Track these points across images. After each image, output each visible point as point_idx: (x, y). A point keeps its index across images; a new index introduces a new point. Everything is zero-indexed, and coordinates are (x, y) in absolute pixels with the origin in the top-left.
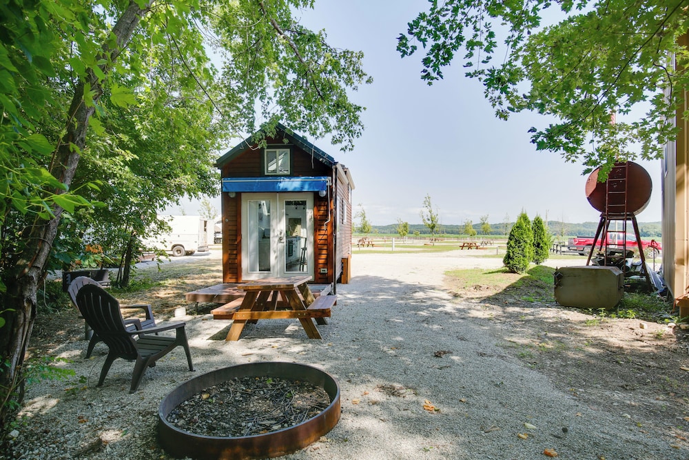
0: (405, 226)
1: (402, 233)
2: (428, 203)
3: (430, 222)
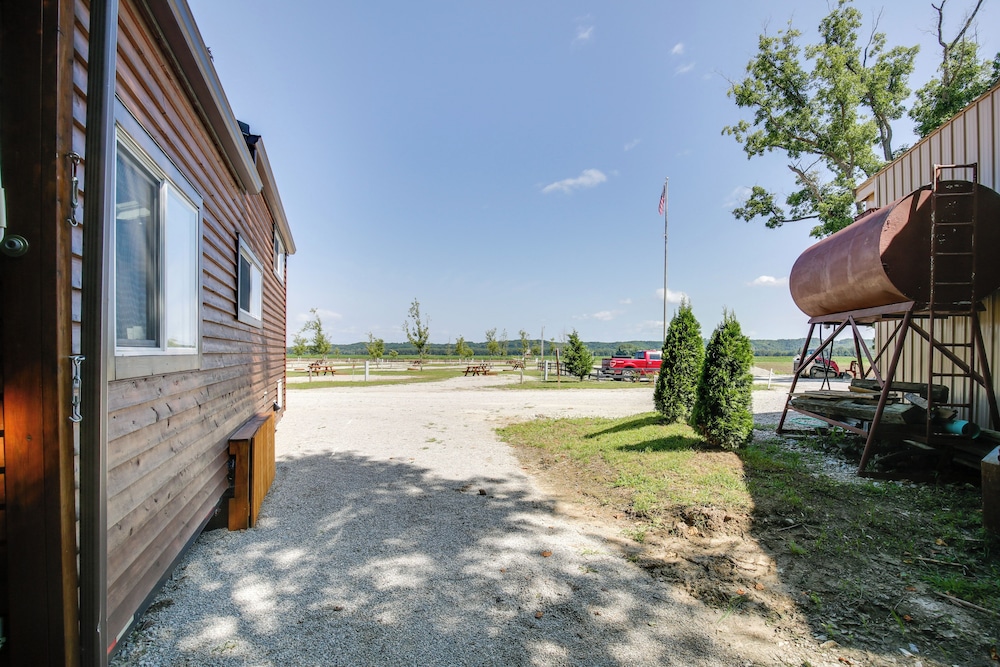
0: (380, 345)
1: (375, 354)
2: (415, 311)
3: (417, 339)
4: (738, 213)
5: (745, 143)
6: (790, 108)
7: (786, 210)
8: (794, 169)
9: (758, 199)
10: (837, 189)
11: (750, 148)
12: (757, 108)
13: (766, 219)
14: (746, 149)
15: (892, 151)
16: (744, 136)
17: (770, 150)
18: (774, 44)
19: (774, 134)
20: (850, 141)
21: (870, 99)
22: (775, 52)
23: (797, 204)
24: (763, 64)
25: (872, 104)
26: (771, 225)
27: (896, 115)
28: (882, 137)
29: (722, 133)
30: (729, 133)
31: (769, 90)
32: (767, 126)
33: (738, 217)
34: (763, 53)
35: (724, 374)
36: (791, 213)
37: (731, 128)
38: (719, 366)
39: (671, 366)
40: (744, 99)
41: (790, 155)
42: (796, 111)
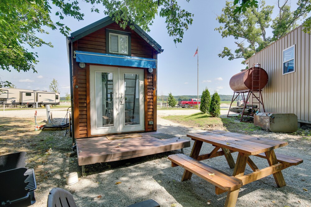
4: (220, 55)
5: (222, 33)
6: (235, 23)
7: (235, 54)
8: (236, 43)
9: (226, 51)
10: (249, 49)
11: (223, 35)
12: (225, 24)
13: (229, 57)
14: (222, 35)
15: (266, 38)
16: (221, 31)
17: (229, 36)
18: (230, 4)
19: (230, 31)
20: (253, 35)
21: (259, 22)
22: (231, 6)
23: (238, 53)
24: (227, 10)
25: (260, 23)
26: (230, 59)
27: (267, 27)
28: (263, 33)
29: (215, 30)
30: (217, 30)
31: (229, 18)
32: (228, 29)
33: (220, 57)
34: (227, 7)
35: (215, 103)
36: (236, 56)
37: (217, 28)
38: (214, 101)
39: (204, 102)
40: (221, 21)
41: (235, 38)
42: (237, 24)
